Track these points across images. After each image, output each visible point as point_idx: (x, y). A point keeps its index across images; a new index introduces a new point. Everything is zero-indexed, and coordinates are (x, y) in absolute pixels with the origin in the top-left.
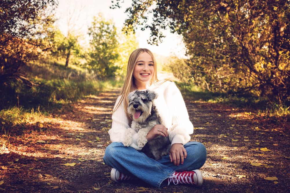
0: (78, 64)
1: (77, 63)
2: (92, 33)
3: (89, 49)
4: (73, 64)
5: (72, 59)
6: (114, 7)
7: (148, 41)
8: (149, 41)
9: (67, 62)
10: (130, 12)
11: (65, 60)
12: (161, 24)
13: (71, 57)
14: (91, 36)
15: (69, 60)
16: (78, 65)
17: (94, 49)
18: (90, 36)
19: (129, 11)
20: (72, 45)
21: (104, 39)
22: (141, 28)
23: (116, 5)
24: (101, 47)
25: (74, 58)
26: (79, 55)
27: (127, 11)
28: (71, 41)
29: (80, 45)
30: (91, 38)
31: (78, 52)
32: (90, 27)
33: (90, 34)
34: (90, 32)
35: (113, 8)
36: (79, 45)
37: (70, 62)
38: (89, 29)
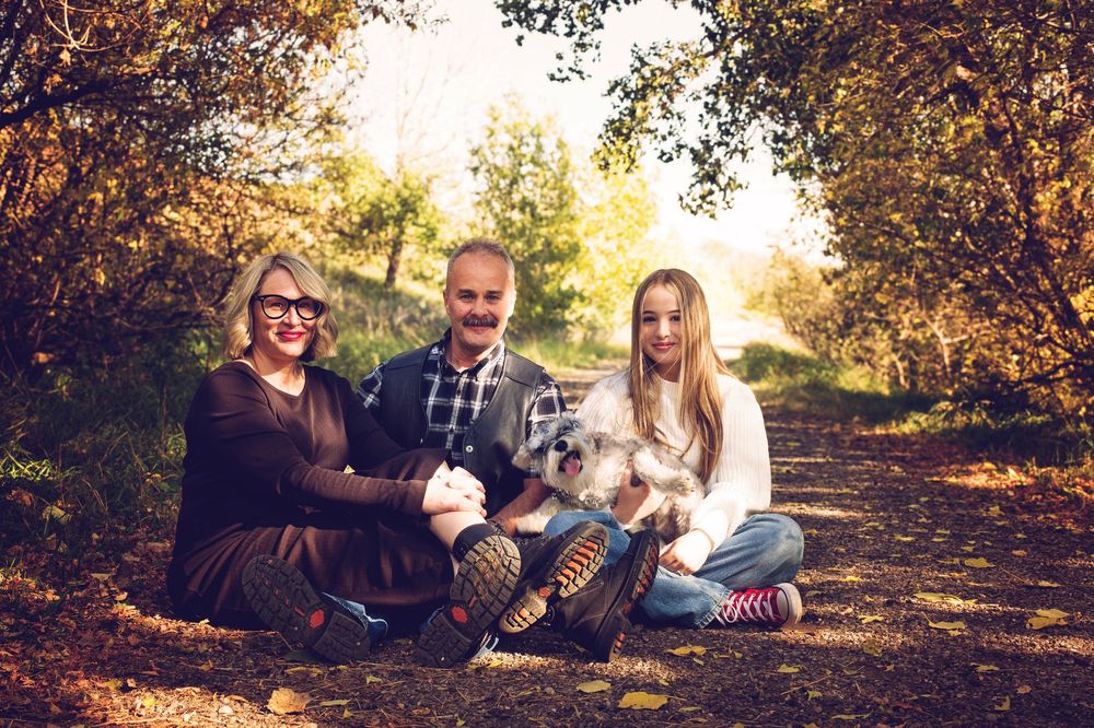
0: (432, 278)
1: (428, 273)
2: (483, 168)
3: (472, 226)
4: (415, 278)
5: (410, 260)
6: (563, 75)
7: (681, 199)
8: (687, 200)
9: (391, 270)
10: (622, 95)
11: (386, 264)
12: (733, 142)
13: (408, 252)
14: (481, 175)
15: (397, 262)
16: (430, 283)
17: (491, 224)
18: (475, 179)
19: (619, 92)
20: (408, 207)
21: (526, 190)
22: (659, 154)
23: (570, 69)
24: (516, 215)
25: (416, 256)
26: (436, 244)
27: (612, 90)
28: (406, 193)
29: (440, 207)
30: (482, 183)
31: (431, 235)
32: (475, 145)
33: (475, 170)
34: (476, 163)
35: (563, 80)
36: (435, 209)
37: (402, 268)
38: (475, 152)
